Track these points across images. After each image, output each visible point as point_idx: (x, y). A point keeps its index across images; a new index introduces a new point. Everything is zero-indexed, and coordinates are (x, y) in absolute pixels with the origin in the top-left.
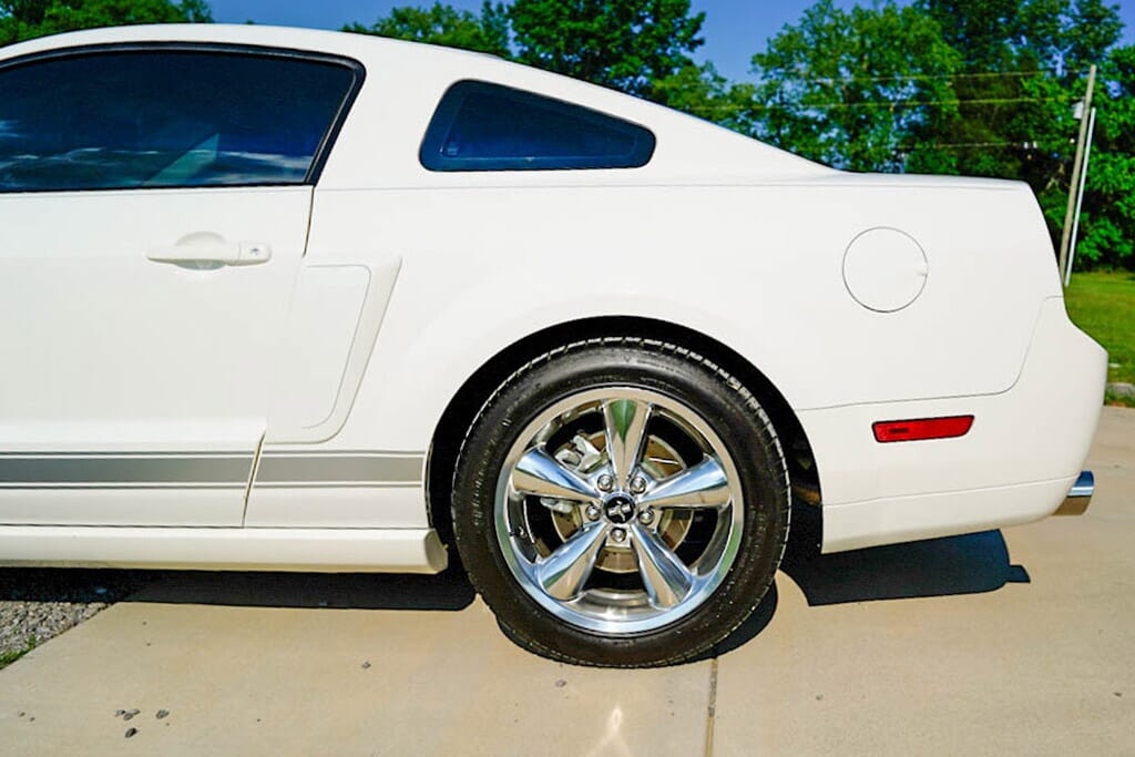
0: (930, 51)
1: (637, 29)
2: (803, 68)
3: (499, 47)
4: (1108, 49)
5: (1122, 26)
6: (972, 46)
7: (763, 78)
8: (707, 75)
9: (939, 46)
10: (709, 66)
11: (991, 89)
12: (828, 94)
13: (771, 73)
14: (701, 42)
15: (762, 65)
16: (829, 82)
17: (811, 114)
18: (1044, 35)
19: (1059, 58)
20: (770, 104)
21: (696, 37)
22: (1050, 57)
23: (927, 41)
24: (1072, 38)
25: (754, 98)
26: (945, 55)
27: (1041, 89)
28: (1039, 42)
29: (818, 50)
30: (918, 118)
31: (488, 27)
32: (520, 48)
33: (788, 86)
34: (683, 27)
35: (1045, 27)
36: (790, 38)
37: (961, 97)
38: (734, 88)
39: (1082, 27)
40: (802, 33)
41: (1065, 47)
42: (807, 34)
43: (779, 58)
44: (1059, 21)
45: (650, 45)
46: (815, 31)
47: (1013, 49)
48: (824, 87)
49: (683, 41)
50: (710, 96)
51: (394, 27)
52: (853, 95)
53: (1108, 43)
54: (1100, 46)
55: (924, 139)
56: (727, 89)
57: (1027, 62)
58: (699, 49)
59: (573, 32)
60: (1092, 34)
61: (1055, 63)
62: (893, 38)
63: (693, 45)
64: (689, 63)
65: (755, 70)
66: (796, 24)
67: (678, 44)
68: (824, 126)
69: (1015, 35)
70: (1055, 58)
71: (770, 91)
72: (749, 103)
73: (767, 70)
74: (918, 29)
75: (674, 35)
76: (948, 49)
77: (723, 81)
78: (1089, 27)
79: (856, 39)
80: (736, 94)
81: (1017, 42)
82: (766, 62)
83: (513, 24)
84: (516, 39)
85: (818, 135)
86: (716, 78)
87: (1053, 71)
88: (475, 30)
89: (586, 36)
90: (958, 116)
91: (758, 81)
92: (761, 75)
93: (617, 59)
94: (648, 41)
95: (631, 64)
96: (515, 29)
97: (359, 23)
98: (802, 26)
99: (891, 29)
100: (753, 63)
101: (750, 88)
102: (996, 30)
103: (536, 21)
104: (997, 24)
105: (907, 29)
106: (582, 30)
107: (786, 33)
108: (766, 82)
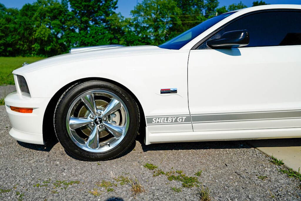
0: (175, 9)
1: (101, 4)
2: (142, 13)
3: (66, 9)
4: (216, 8)
5: (219, 3)
6: (183, 8)
7: (133, 16)
8: (119, 16)
9: (177, 8)
10: (120, 14)
11: (189, 19)
12: (149, 20)
13: (135, 15)
14: (117, 7)
15: (133, 13)
16: (149, 17)
17: (145, 25)
18: (201, 5)
19: (204, 11)
20: (135, 23)
21: (116, 6)
22: (201, 11)
23: (173, 7)
24: (208, 6)
25: (131, 21)
26: (178, 10)
27: (201, 18)
28: (199, 7)
29: (146, 9)
30: (171, 26)
31: (63, 4)
32: (72, 9)
33: (139, 18)
34: (112, 4)
35: (201, 3)
36: (140, 6)
37: (182, 20)
38: (126, 19)
39: (210, 3)
40: (142, 5)
41: (205, 8)
42: (144, 5)
43: (137, 12)
44: (204, 2)
45: (105, 8)
46: (146, 4)
47: (193, 9)
48: (148, 18)
49: (113, 7)
50: (120, 21)
51: (38, 4)
52: (155, 20)
54: (214, 8)
55: (173, 31)
56: (124, 19)
57: (197, 12)
58: (117, 9)
59: (85, 5)
60: (212, 5)
61: (203, 12)
62: (165, 6)
63: (115, 8)
64: (114, 13)
65: (131, 14)
66: (141, 3)
67: (111, 8)
68: (148, 28)
69: (193, 5)
70: (203, 11)
71: (135, 20)
72: (130, 22)
73: (134, 15)
74: (171, 4)
75: (110, 6)
76: (179, 9)
77: (123, 17)
78: (211, 3)
79: (156, 6)
80: (126, 21)
81: (194, 7)
82: (133, 12)
83: (70, 3)
84: (71, 7)
85: (146, 31)
86: (121, 16)
87: (203, 14)
88: (60, 5)
89: (89, 6)
90: (182, 25)
91: (131, 17)
92: (132, 15)
93: (97, 12)
94: (105, 7)
95: (100, 13)
96: (71, 5)
97: (29, 3)
98: (142, 3)
99: (165, 4)
100: (131, 13)
101: (130, 19)
102: (189, 4)
103: (76, 2)
104: (189, 2)
105: (169, 4)
106: (88, 5)
107: (138, 5)
108: (134, 17)
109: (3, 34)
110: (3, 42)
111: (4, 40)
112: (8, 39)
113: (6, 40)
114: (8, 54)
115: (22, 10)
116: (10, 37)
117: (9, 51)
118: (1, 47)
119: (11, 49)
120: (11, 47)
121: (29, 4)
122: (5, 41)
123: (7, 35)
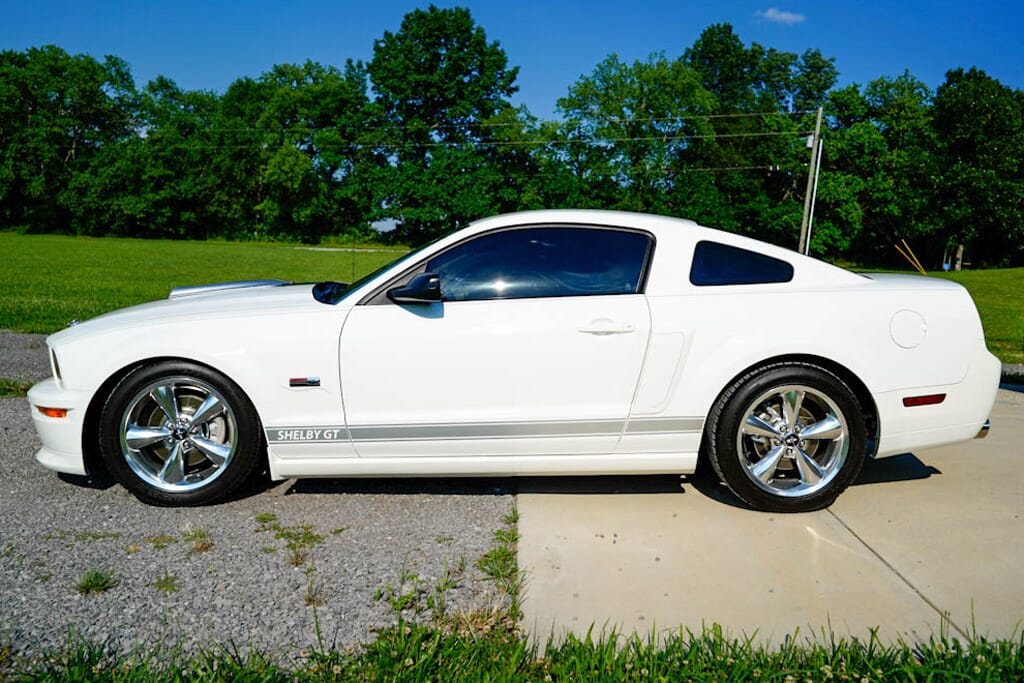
0: (693, 96)
1: (466, 79)
2: (595, 108)
3: (360, 95)
4: (827, 92)
5: (838, 73)
6: (723, 90)
7: (565, 117)
8: (522, 115)
9: (701, 91)
10: (523, 108)
11: (740, 123)
12: (615, 128)
13: (571, 113)
14: (516, 89)
15: (564, 107)
16: (616, 119)
17: (603, 144)
18: (778, 81)
19: (790, 99)
20: (570, 136)
21: (513, 85)
22: (783, 98)
23: (691, 87)
24: (801, 85)
25: (558, 132)
26: (706, 98)
27: (778, 122)
28: (774, 87)
29: (606, 95)
30: (684, 146)
31: (350, 79)
32: (377, 95)
33: (585, 122)
34: (502, 78)
35: (779, 75)
36: (586, 86)
37: (719, 131)
38: (543, 125)
39: (807, 75)
40: (594, 82)
41: (795, 90)
42: (598, 83)
43: (577, 101)
44: (790, 71)
45: (478, 92)
46: (604, 80)
47: (755, 91)
48: (611, 123)
49: (503, 89)
50: (524, 132)
51: (275, 80)
52: (635, 130)
53: (828, 88)
54: (821, 89)
55: (690, 161)
56: (538, 126)
57: (767, 105)
58: (515, 95)
59: (418, 83)
60: (815, 81)
61: (787, 102)
62: (665, 85)
63: (510, 91)
64: (508, 106)
65: (559, 111)
66: (590, 74)
67: (499, 91)
68: (612, 152)
69: (757, 82)
70: (787, 98)
71: (571, 127)
72: (555, 137)
73: (567, 111)
74: (684, 79)
75: (495, 84)
76: (708, 93)
77: (534, 119)
78: (813, 75)
79: (636, 86)
80: (544, 129)
81: (758, 86)
82: (566, 104)
83: (371, 77)
84: (373, 89)
85: (608, 160)
86: (528, 117)
87: (786, 109)
88: (340, 82)
89: (428, 86)
90: (716, 145)
91: (560, 119)
92: (564, 114)
93: (451, 103)
94: (476, 89)
95: (463, 107)
96: (373, 81)
97: (249, 77)
98: (595, 77)
99: (664, 78)
100: (557, 105)
101: (556, 125)
102: (742, 78)
103: (390, 75)
104: (742, 73)
105: (676, 79)
106: (424, 81)
107: (582, 81)
108: (567, 119)
109: (169, 172)
110: (168, 196)
111: (173, 188)
112: (183, 187)
113: (177, 188)
114: (182, 231)
115: (226, 96)
116: (190, 179)
117: (188, 221)
118: (164, 211)
119: (193, 215)
120: (192, 210)
121: (248, 80)
122: (175, 194)
123: (180, 175)
